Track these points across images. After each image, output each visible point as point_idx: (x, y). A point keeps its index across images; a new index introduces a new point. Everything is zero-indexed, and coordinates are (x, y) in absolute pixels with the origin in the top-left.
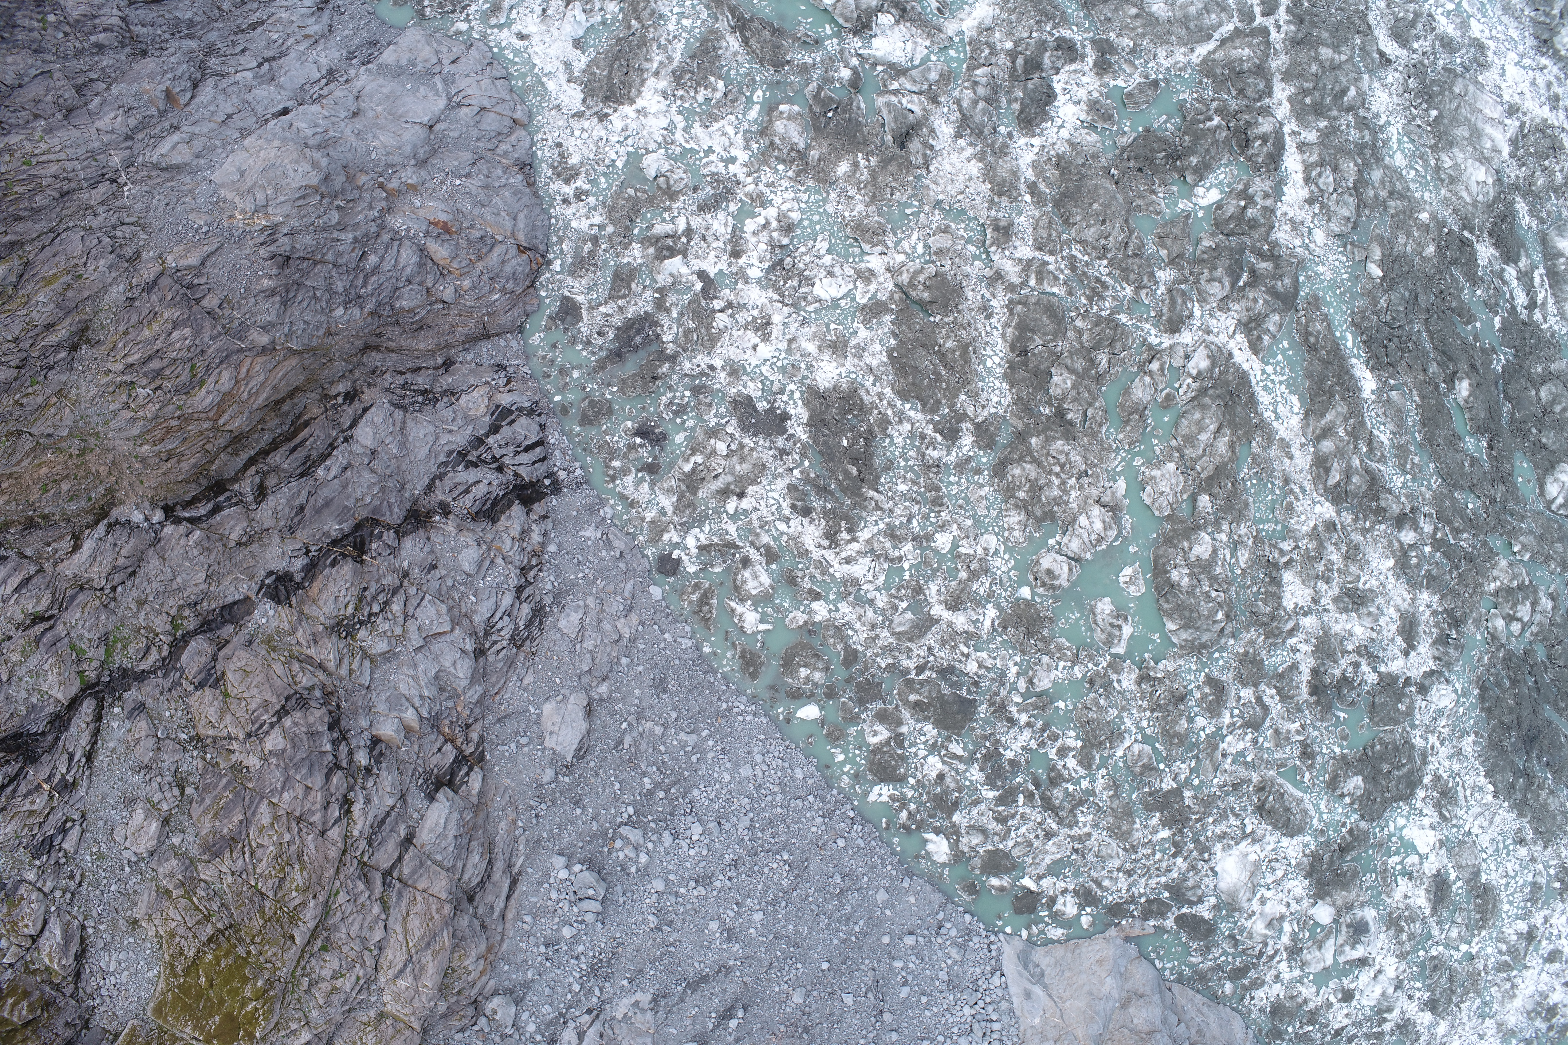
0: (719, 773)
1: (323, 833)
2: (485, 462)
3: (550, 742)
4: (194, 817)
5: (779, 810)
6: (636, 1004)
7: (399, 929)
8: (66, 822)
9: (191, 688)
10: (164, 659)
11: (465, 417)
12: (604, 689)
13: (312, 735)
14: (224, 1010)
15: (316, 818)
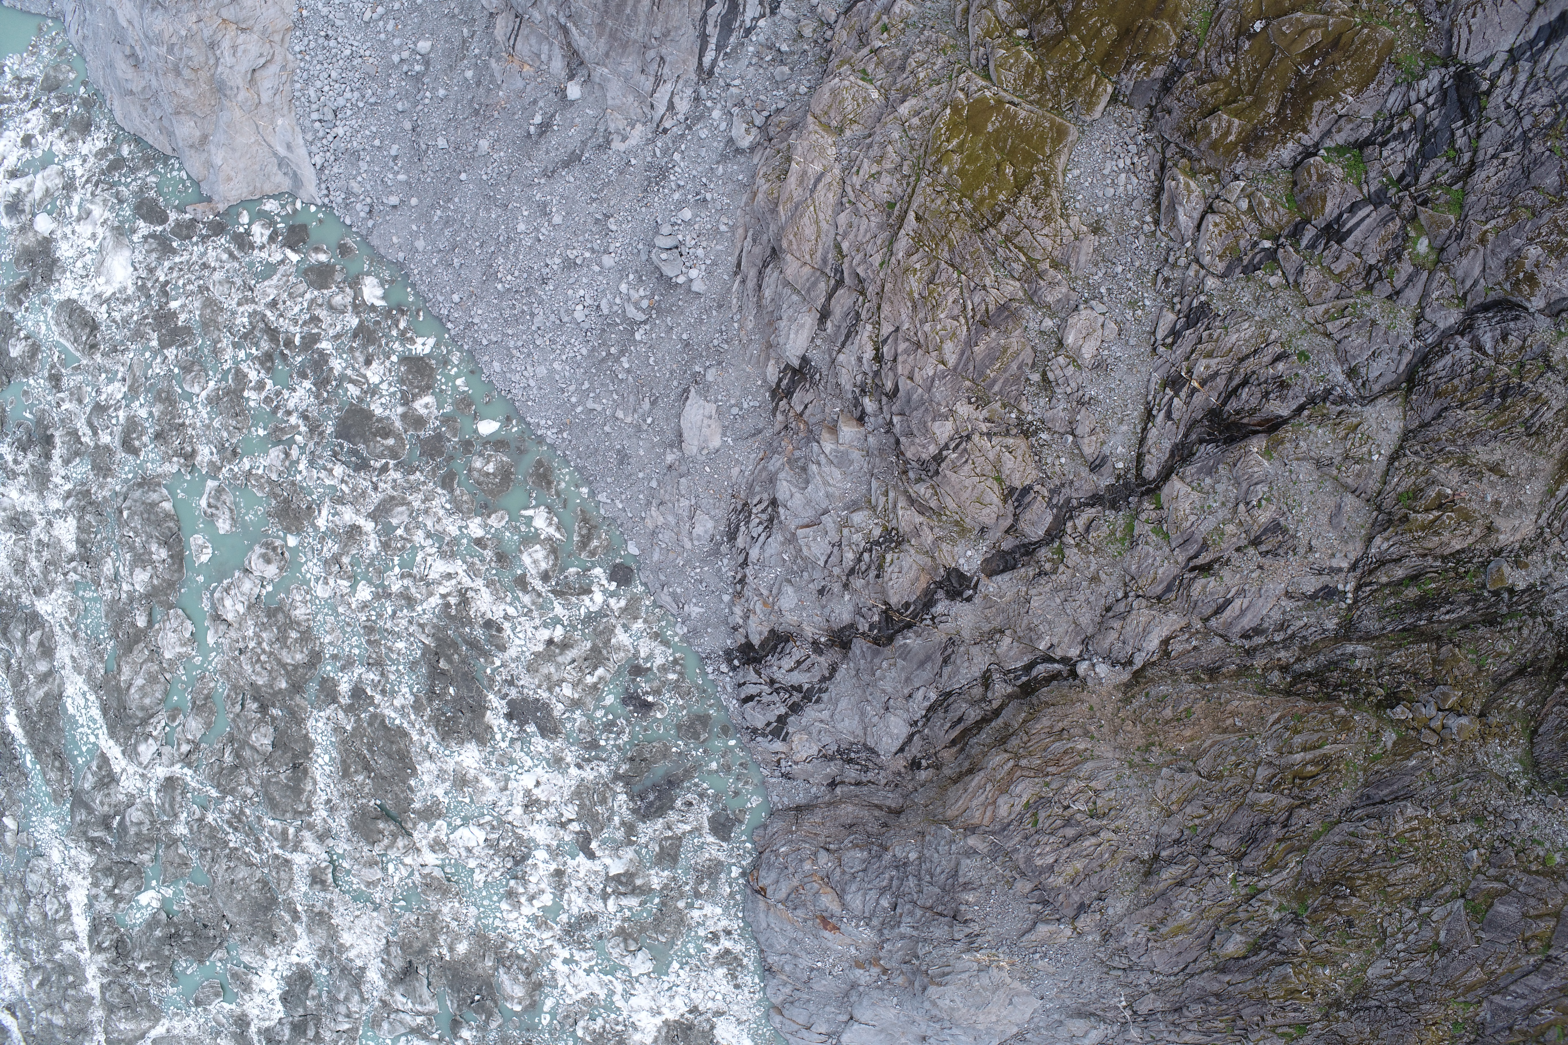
0: (564, 369)
1: (897, 329)
2: (786, 690)
3: (711, 408)
4: (1029, 350)
5: (510, 332)
6: (624, 139)
7: (824, 226)
8: (1173, 343)
9: (1037, 488)
10: (1071, 518)
11: (810, 734)
12: (670, 458)
13: (910, 434)
14: (982, 138)
15: (902, 346)
